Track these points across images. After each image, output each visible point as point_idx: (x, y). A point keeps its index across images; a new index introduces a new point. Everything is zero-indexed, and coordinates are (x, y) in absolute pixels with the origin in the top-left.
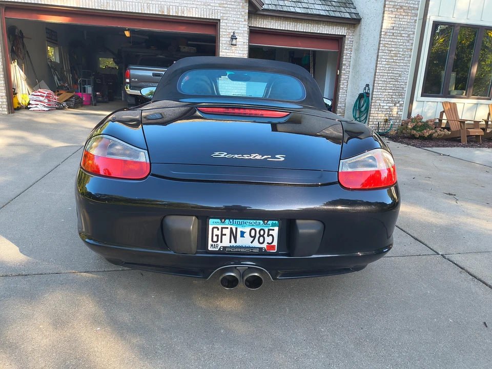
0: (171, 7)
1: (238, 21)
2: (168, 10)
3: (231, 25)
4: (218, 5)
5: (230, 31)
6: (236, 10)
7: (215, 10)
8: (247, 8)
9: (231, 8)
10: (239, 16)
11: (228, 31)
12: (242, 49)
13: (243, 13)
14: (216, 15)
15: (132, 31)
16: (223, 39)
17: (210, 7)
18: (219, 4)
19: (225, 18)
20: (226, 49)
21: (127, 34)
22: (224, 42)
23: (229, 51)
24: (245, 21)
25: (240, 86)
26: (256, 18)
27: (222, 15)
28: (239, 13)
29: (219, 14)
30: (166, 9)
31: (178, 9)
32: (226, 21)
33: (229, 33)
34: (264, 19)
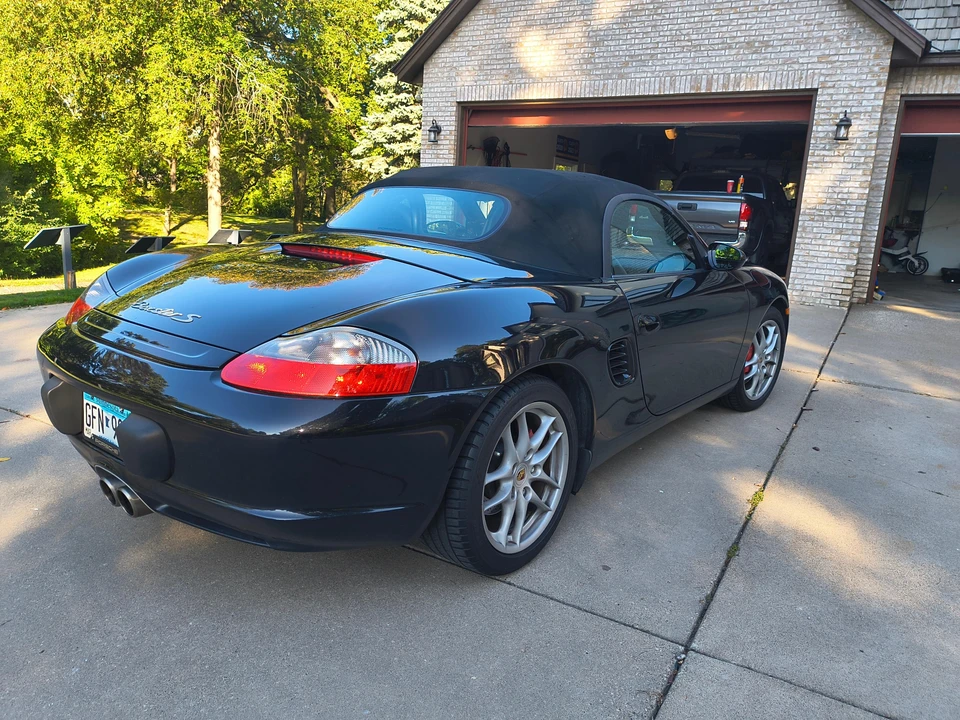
0: (715, 77)
1: (861, 87)
2: (709, 83)
3: (843, 97)
4: (816, 60)
5: (838, 110)
6: (859, 64)
7: (808, 70)
8: (889, 56)
9: (847, 61)
10: (864, 77)
11: (833, 111)
12: (864, 147)
13: (876, 69)
14: (810, 80)
15: (679, 130)
16: (820, 128)
17: (796, 67)
18: (818, 57)
19: (830, 84)
20: (824, 149)
21: (670, 134)
22: (821, 135)
23: (831, 153)
24: (879, 84)
25: (851, 226)
26: (924, 76)
27: (822, 79)
28: (866, 70)
29: (816, 77)
30: (704, 83)
31: (729, 79)
32: (831, 91)
33: (838, 114)
34: (945, 75)
